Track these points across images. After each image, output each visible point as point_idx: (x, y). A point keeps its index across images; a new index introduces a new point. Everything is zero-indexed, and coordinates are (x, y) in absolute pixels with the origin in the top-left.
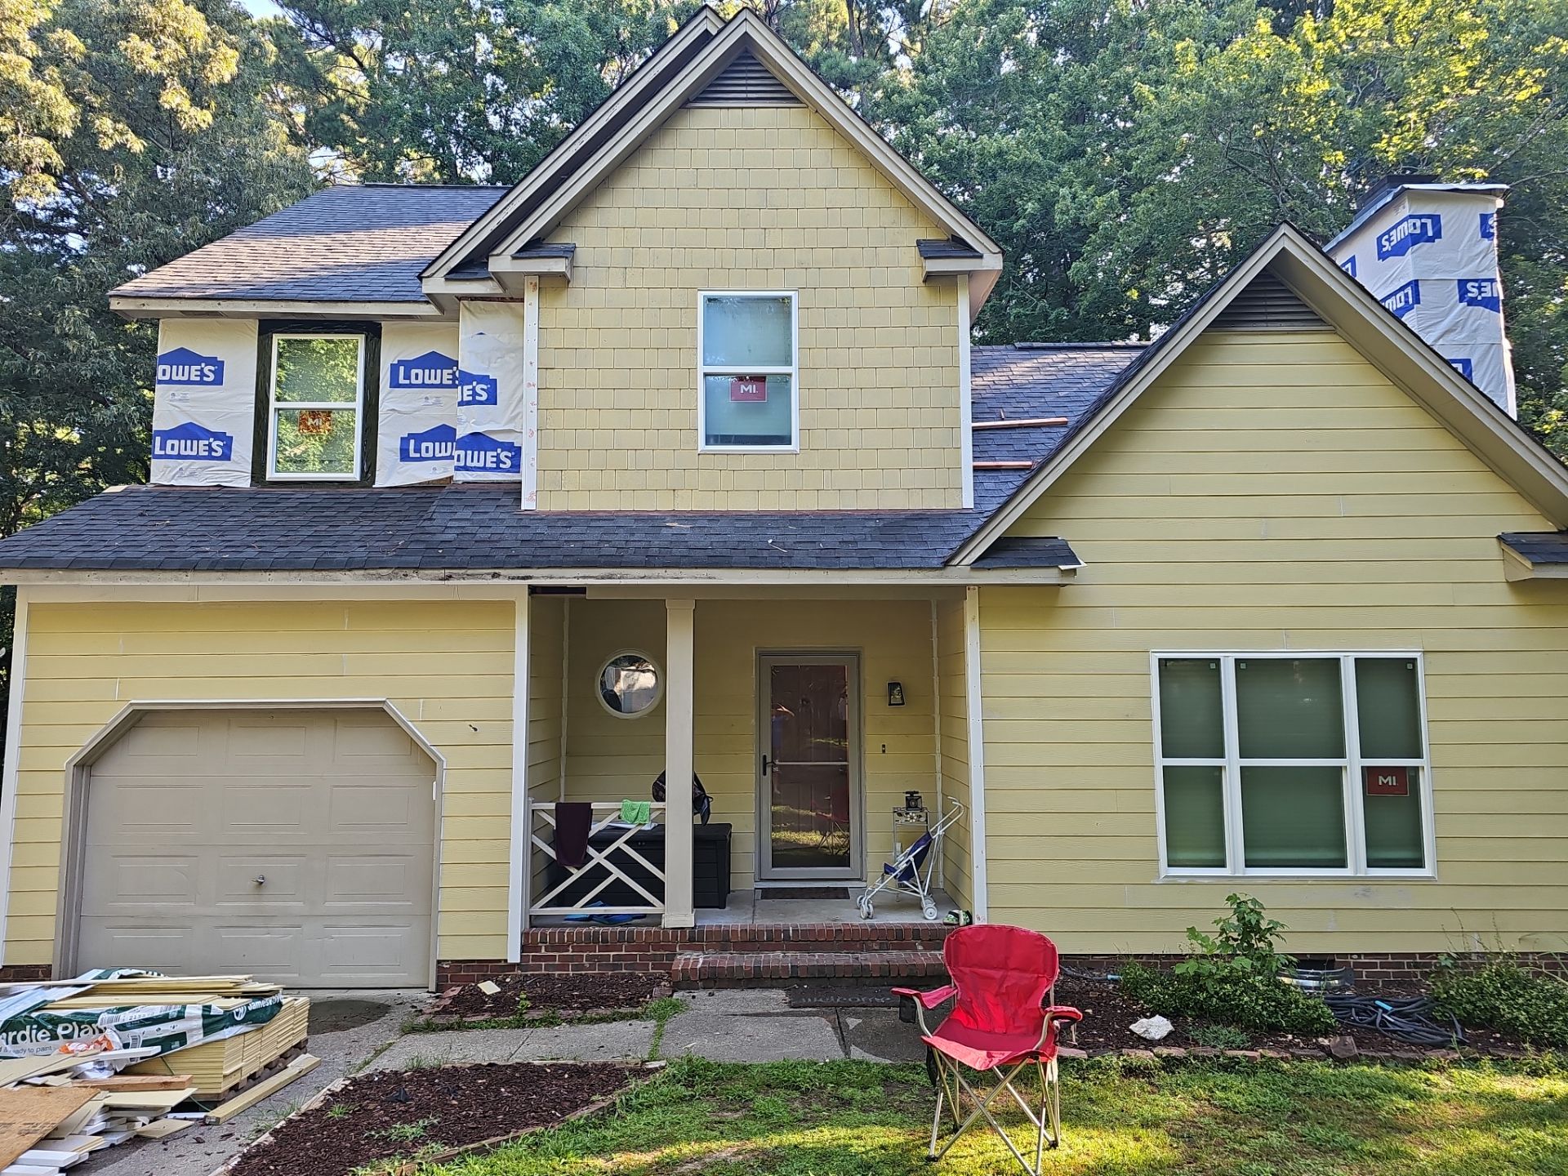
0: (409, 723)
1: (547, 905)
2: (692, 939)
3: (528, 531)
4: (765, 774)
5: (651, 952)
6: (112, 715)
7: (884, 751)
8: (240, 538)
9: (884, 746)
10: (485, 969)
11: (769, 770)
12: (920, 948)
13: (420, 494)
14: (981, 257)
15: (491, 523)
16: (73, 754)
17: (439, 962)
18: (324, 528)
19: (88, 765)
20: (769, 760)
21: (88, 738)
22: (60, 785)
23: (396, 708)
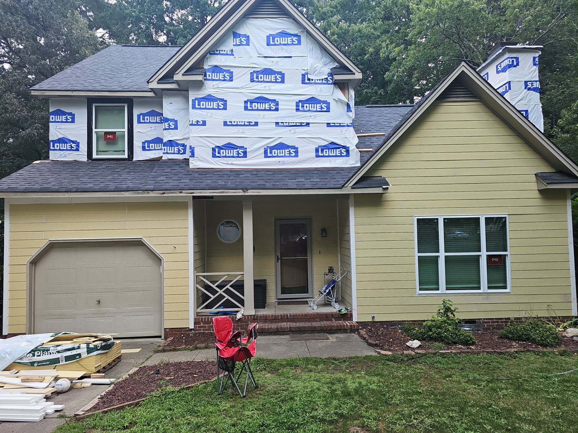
0: (151, 246)
1: (202, 309)
2: (254, 319)
3: (192, 176)
4: (278, 262)
5: (240, 324)
6: (43, 244)
7: (320, 253)
8: (86, 180)
9: (320, 251)
10: (182, 331)
11: (279, 261)
12: (334, 320)
13: (150, 163)
14: (354, 74)
15: (178, 173)
16: (29, 259)
17: (165, 329)
18: (116, 176)
19: (35, 262)
20: (279, 257)
21: (34, 253)
22: (25, 269)
23: (146, 241)
